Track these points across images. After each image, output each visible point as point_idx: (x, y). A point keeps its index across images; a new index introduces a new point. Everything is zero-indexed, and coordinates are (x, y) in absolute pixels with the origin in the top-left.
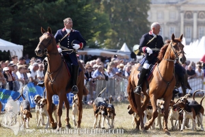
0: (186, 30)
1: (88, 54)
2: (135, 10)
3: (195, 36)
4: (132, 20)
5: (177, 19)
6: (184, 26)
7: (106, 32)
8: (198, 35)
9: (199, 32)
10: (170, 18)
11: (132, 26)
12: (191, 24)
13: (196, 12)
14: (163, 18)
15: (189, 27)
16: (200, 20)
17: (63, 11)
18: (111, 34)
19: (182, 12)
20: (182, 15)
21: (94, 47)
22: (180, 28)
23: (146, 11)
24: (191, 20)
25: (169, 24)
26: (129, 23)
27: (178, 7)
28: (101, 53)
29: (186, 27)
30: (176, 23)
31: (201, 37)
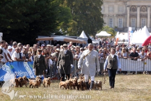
0: (131, 20)
1: (54, 40)
2: (91, 4)
3: (138, 26)
4: (89, 13)
5: (124, 12)
6: (130, 17)
7: (68, 22)
8: (140, 24)
9: (142, 23)
10: (119, 11)
11: (89, 17)
12: (135, 16)
13: (139, 6)
14: (113, 11)
15: (133, 18)
16: (142, 12)
17: (34, 6)
18: (72, 23)
19: (128, 6)
20: (128, 8)
21: (59, 34)
22: (126, 19)
23: (100, 6)
24: (135, 12)
25: (118, 15)
26: (86, 15)
27: (125, 2)
28: (64, 39)
29: (131, 18)
30: (124, 15)
31: (143, 27)
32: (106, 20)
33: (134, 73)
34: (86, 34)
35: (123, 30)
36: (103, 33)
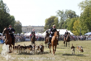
10: (25, 29)
18: (16, 32)
23: (21, 28)
24: (28, 29)
26: (19, 30)
31: (30, 32)
32: (22, 31)
33: (28, 41)
34: (19, 34)
35: (26, 33)
36: (22, 33)
